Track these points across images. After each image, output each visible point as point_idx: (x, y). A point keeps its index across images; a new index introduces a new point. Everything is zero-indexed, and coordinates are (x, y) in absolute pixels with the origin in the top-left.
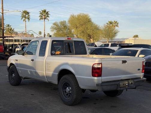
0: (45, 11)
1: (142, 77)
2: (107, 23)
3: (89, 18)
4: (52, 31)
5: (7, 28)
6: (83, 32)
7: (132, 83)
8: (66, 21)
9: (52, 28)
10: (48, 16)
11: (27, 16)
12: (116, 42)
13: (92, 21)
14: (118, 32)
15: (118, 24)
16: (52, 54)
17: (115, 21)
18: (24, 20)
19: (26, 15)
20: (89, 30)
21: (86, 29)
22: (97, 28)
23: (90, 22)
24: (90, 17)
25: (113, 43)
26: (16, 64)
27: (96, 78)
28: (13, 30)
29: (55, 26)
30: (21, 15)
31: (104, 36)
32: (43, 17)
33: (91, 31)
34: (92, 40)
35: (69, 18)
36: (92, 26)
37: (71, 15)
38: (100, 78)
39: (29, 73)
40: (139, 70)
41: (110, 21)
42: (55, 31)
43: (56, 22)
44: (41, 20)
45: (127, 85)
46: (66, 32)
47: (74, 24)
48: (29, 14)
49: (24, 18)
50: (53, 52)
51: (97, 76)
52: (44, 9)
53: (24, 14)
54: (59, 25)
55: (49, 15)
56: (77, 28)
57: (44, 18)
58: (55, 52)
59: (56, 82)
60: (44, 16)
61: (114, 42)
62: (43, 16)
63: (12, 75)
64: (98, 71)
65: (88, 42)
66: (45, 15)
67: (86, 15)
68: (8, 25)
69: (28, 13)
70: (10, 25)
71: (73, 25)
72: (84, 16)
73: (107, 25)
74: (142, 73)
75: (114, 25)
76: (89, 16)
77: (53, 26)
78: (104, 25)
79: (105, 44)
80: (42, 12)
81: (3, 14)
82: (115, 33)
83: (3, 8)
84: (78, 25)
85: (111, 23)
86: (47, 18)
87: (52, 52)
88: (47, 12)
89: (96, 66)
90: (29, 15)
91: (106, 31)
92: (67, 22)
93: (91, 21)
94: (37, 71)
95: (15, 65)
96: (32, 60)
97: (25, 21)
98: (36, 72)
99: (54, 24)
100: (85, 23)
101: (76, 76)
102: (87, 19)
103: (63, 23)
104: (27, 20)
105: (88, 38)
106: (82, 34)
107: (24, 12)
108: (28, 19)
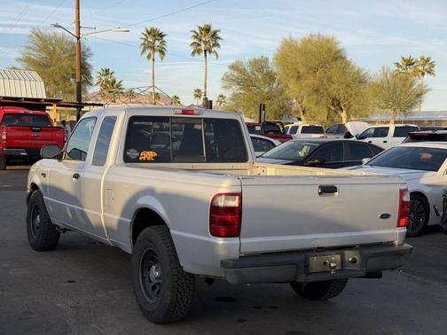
0: (207, 30)
1: (396, 243)
2: (398, 64)
3: (337, 49)
4: (225, 87)
5: (103, 78)
6: (317, 91)
7: (354, 261)
8: (267, 59)
9: (226, 78)
10: (216, 45)
11: (157, 43)
12: (411, 122)
13: (349, 58)
14: (428, 90)
15: (432, 65)
16: (127, 159)
17: (422, 59)
18: (149, 57)
19: (155, 41)
20: (335, 86)
21: (325, 82)
22: (360, 80)
23: (339, 62)
24: (340, 47)
25: (402, 125)
26: (43, 185)
27: (220, 241)
28: (118, 86)
29: (236, 74)
30: (142, 41)
31: (383, 104)
32: (203, 47)
33: (341, 86)
34: (343, 115)
35: (279, 51)
36: (344, 73)
37: (286, 41)
38: (235, 241)
39: (70, 215)
40: (385, 216)
41: (407, 57)
42: (236, 89)
43: (237, 62)
44: (196, 54)
45: (334, 268)
46: (266, 90)
47: (290, 67)
48: (164, 38)
49: (148, 51)
50: (133, 153)
51: (223, 234)
52: (206, 23)
53: (151, 40)
54: (248, 70)
55: (219, 42)
56: (299, 78)
57: (205, 51)
58: (138, 154)
59: (127, 247)
60: (205, 43)
61: (405, 122)
62: (202, 44)
63: (34, 218)
64: (229, 217)
65: (333, 121)
66: (207, 40)
67: (328, 41)
68: (107, 71)
69: (161, 36)
70: (111, 71)
71: (287, 71)
72: (321, 43)
73: (396, 68)
74: (399, 226)
75: (421, 68)
76: (338, 43)
77: (230, 71)
78: (383, 68)
79: (376, 129)
80: (198, 31)
81: (78, 38)
82: (419, 95)
83: (79, 22)
84: (301, 71)
85: (409, 63)
86: (215, 49)
87: (128, 153)
88: (215, 33)
89: (221, 203)
90: (163, 43)
91: (389, 87)
92: (271, 61)
93: (342, 58)
94: (85, 210)
95: (41, 188)
96: (76, 176)
97: (151, 59)
98: (83, 214)
99: (233, 67)
100: (323, 65)
101: (171, 231)
102: (330, 50)
103: (259, 65)
104: (157, 54)
105: (333, 108)
106: (315, 97)
107: (149, 33)
108: (162, 52)
